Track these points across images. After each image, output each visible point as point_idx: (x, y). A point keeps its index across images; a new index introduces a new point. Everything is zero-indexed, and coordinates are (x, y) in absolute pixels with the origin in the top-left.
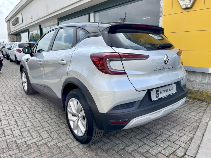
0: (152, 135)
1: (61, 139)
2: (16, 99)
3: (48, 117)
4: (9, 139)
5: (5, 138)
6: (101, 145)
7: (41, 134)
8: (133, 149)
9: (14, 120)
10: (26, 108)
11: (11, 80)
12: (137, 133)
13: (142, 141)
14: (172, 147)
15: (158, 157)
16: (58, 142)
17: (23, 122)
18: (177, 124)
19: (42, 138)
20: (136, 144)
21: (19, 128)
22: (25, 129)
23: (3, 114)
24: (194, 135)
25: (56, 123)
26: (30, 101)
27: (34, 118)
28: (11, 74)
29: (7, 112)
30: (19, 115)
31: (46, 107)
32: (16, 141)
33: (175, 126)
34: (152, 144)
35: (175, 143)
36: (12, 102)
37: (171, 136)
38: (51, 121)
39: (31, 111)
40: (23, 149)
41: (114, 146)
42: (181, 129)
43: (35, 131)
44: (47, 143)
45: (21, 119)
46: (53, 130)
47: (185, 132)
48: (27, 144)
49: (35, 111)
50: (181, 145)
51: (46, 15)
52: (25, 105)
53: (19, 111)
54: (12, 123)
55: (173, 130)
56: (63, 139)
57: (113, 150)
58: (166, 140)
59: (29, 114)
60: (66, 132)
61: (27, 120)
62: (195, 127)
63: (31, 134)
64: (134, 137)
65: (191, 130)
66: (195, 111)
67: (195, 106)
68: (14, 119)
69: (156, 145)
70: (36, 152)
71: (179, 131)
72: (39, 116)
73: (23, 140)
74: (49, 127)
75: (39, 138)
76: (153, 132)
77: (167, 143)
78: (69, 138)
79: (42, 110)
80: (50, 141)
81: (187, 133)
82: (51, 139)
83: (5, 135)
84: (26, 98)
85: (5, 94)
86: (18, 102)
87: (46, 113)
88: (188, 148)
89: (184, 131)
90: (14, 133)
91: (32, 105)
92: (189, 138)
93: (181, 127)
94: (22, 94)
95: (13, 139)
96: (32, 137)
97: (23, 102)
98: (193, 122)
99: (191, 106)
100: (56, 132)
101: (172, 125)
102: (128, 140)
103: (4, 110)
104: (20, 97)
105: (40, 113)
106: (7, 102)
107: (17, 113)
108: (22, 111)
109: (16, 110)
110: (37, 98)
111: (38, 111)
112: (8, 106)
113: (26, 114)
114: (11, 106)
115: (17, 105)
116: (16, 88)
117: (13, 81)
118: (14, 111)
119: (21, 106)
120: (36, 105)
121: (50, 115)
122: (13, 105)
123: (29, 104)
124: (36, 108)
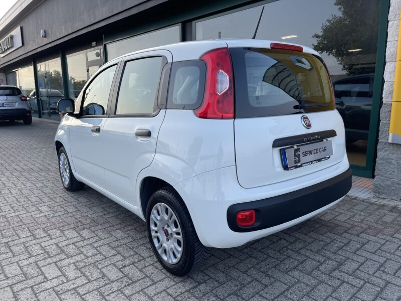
10: (72, 267)
11: (7, 174)
26: (74, 240)
29: (19, 286)
31: (127, 262)
36: (26, 248)
39: (90, 281)
49: (104, 282)
52: (64, 256)
53: (55, 282)
79: (120, 275)
84: (62, 231)
86: (43, 245)
87: (138, 287)
91: (87, 257)
97: (54, 247)
103: (8, 278)
104: (44, 229)
105: (120, 290)
106: (12, 248)
107: (49, 289)
108: (63, 283)
109: (46, 279)
110: (92, 229)
111: (113, 282)
112: (17, 262)
113: (79, 294)
114: (25, 262)
115: (42, 258)
116: (26, 200)
117: (15, 178)
118: (40, 283)
119: (55, 260)
120: (99, 257)
121: (155, 295)
122: (31, 260)
123: (75, 252)
124: (99, 266)
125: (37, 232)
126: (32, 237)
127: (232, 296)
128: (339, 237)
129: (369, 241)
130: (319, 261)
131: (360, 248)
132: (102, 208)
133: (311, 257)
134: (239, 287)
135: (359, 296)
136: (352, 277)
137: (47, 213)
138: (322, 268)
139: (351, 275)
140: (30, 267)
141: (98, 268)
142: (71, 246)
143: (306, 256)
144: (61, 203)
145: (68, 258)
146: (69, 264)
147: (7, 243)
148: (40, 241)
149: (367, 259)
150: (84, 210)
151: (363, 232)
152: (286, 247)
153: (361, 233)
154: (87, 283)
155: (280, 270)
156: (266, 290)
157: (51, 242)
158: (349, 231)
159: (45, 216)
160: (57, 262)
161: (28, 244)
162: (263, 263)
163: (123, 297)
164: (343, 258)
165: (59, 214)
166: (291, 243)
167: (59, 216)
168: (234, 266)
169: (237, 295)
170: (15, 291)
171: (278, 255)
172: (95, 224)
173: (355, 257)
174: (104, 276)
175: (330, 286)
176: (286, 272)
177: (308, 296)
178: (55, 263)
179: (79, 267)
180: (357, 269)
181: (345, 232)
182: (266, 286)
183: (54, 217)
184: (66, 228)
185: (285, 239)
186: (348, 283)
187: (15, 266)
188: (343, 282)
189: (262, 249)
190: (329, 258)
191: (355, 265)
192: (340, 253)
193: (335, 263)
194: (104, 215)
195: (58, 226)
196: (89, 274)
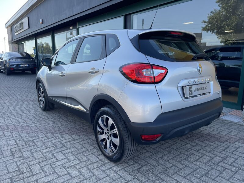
2: (46, 136)
10: (71, 154)
11: (26, 102)
26: (69, 140)
27: (94, 177)
29: (44, 164)
30: (66, 172)
36: (44, 143)
49: (89, 163)
52: (65, 148)
53: (62, 162)
59: (82, 168)
79: (97, 159)
84: (62, 135)
85: (27, 128)
86: (53, 142)
87: (108, 166)
91: (78, 149)
97: (59, 143)
103: (36, 159)
105: (98, 167)
106: (36, 143)
107: (60, 165)
108: (67, 162)
109: (57, 160)
110: (78, 134)
111: (94, 163)
112: (40, 151)
113: (76, 168)
114: (45, 151)
115: (53, 149)
116: (39, 117)
117: (30, 105)
118: (54, 162)
119: (61, 150)
120: (84, 150)
121: (118, 171)
122: (48, 150)
123: (71, 146)
124: (85, 154)
125: (48, 135)
127: (162, 174)
128: (222, 144)
129: (240, 146)
130: (211, 157)
131: (235, 150)
132: (82, 123)
133: (206, 154)
134: (165, 169)
135: (235, 177)
136: (231, 166)
137: (52, 125)
138: (213, 161)
139: (230, 165)
140: (48, 154)
141: (84, 155)
142: (68, 143)
143: (203, 154)
144: (59, 120)
145: (67, 149)
146: (68, 153)
147: (33, 140)
148: (51, 139)
149: (239, 157)
150: (72, 124)
151: (236, 141)
152: (191, 148)
153: (235, 142)
154: (80, 163)
155: (188, 161)
156: (181, 171)
157: (57, 140)
158: (228, 141)
159: (51, 126)
160: (62, 151)
161: (44, 141)
162: (178, 157)
163: (101, 171)
164: (225, 156)
165: (59, 125)
166: (193, 146)
167: (58, 126)
168: (161, 158)
169: (164, 173)
170: (42, 166)
171: (186, 153)
172: (79, 132)
173: (232, 155)
174: (89, 160)
175: (218, 170)
176: (192, 162)
177: (206, 176)
178: (61, 151)
179: (74, 154)
180: (234, 162)
181: (226, 141)
182: (181, 169)
183: (56, 127)
184: (64, 133)
185: (189, 144)
186: (228, 169)
187: (39, 153)
188: (226, 169)
189: (176, 149)
190: (217, 156)
191: (232, 160)
192: (223, 153)
193: (220, 158)
194: (83, 127)
195: (59, 132)
196: (80, 158)
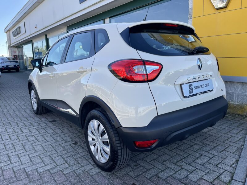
0: (189, 157)
1: (80, 166)
3: (61, 139)
4: (16, 167)
5: (12, 166)
6: (129, 171)
7: (55, 160)
8: (168, 175)
9: (21, 144)
10: (34, 129)
11: (13, 98)
12: (170, 156)
13: (178, 165)
14: (214, 171)
15: (200, 184)
16: (76, 168)
17: (32, 146)
18: (217, 145)
19: (56, 164)
20: (171, 169)
21: (28, 154)
22: (34, 155)
23: (6, 137)
24: (240, 156)
25: (71, 146)
26: (38, 121)
27: (44, 141)
28: (13, 91)
29: (12, 135)
30: (26, 139)
31: (57, 128)
32: (25, 169)
33: (215, 147)
34: (190, 169)
35: (218, 166)
36: (17, 124)
37: (212, 158)
38: (66, 144)
39: (40, 133)
40: (34, 178)
41: (145, 172)
42: (223, 149)
43: (46, 156)
44: (62, 170)
45: (29, 143)
46: (68, 155)
47: (229, 153)
48: (39, 172)
49: (45, 133)
50: (225, 169)
51: (53, 23)
52: (32, 126)
53: (26, 134)
54: (19, 147)
55: (214, 151)
56: (81, 166)
57: (145, 177)
58: (207, 163)
59: (39, 136)
60: (85, 157)
61: (37, 144)
62: (239, 147)
63: (42, 160)
64: (167, 160)
65: (235, 151)
66: (237, 128)
67: (235, 123)
68: (21, 142)
69: (195, 169)
70: (50, 181)
71: (221, 152)
72: (51, 138)
73: (34, 167)
74: (64, 152)
75: (52, 164)
76: (190, 154)
77: (208, 167)
78: (89, 164)
79: (53, 131)
80: (67, 168)
81: (230, 154)
82: (68, 166)
83: (11, 162)
84: (33, 119)
85: (8, 115)
86: (24, 123)
87: (58, 135)
88: (234, 171)
89: (226, 152)
90: (22, 159)
91: (41, 126)
92: (234, 160)
93: (223, 147)
94: (28, 114)
95: (22, 167)
96: (44, 163)
98: (236, 142)
99: (232, 122)
100: (73, 157)
101: (212, 145)
102: (160, 165)
103: (7, 132)
104: (26, 118)
105: (51, 135)
106: (11, 124)
107: (23, 135)
108: (29, 134)
109: (23, 133)
110: (47, 118)
111: (49, 133)
112: (13, 128)
113: (35, 137)
114: (16, 128)
115: (23, 127)
117: (17, 100)
118: (20, 134)
119: (28, 127)
120: (46, 126)
122: (19, 127)
123: (37, 125)
124: (45, 129)
125: (23, 119)
126: (20, 121)
142: (36, 123)
157: (28, 122)
172: (48, 116)
179: (37, 129)
183: (31, 114)
187: (11, 129)
195: (32, 117)
